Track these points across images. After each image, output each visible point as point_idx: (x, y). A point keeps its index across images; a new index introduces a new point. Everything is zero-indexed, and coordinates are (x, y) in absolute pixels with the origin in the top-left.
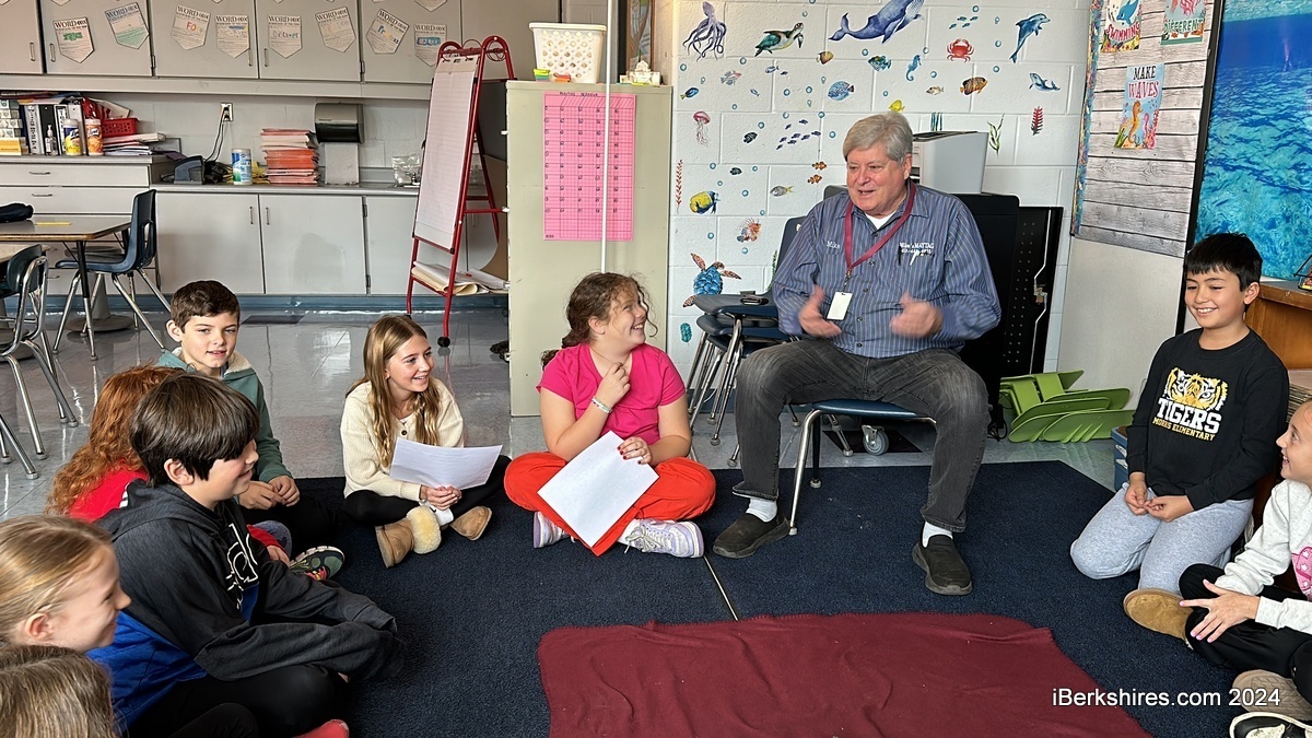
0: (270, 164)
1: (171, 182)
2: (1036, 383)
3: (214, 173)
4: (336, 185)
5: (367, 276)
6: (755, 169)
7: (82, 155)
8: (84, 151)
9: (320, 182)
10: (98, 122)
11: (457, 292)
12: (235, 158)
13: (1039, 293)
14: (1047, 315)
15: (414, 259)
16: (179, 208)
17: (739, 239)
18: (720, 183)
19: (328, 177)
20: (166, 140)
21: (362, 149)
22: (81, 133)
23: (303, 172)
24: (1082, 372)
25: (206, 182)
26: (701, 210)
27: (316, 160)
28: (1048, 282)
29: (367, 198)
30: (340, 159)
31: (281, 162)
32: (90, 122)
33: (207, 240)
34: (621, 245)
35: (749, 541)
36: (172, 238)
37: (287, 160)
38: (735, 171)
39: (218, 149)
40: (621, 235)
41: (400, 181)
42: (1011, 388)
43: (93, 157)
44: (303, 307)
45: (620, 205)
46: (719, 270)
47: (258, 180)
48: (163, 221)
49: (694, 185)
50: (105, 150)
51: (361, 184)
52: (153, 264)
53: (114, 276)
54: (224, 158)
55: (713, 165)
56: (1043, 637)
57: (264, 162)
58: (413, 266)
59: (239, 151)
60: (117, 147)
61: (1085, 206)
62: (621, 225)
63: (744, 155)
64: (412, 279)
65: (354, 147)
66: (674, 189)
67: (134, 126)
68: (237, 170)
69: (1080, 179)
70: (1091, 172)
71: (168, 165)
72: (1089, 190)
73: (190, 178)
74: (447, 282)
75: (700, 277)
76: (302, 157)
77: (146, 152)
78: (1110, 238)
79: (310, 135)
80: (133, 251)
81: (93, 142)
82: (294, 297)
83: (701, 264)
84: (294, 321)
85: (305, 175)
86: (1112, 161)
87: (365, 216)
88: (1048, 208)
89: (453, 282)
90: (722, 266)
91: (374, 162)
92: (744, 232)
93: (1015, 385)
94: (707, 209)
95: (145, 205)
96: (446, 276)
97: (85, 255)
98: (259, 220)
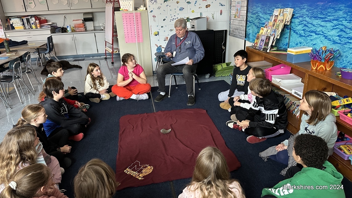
0: (75, 27)
1: (55, 33)
2: (222, 65)
3: (64, 30)
4: (89, 31)
5: (97, 50)
6: (166, 26)
7: (36, 28)
8: (37, 28)
9: (86, 30)
10: (38, 21)
11: (114, 53)
12: (68, 27)
13: (223, 47)
14: (225, 52)
15: (106, 46)
16: (57, 38)
17: (164, 40)
18: (159, 29)
19: (88, 29)
20: (53, 23)
21: (94, 22)
22: (35, 24)
23: (82, 28)
24: (231, 62)
25: (62, 32)
26: (156, 35)
27: (85, 25)
28: (225, 45)
29: (95, 33)
30: (90, 25)
31: (77, 27)
32: (37, 21)
33: (64, 45)
34: (141, 43)
35: (160, 99)
36: (57, 44)
37: (79, 26)
38: (162, 27)
39: (64, 25)
40: (141, 41)
41: (102, 28)
42: (217, 66)
43: (39, 29)
44: (85, 57)
45: (140, 35)
46: (161, 47)
47: (73, 31)
48: (54, 41)
49: (154, 30)
50: (41, 27)
51: (95, 30)
52: (54, 50)
53: (45, 54)
54: (65, 27)
55: (157, 26)
56: (205, 111)
57: (74, 27)
58: (106, 47)
59: (68, 25)
60: (43, 26)
61: (231, 29)
62: (140, 39)
63: (163, 23)
64: (106, 50)
65: (92, 22)
66: (150, 31)
67: (46, 21)
68: (68, 29)
69: (230, 24)
70: (232, 23)
71: (54, 29)
72: (231, 26)
73: (59, 32)
74: (112, 50)
75: (157, 49)
76: (82, 25)
77: (49, 27)
78: (234, 36)
79: (83, 20)
80: (48, 49)
81: (38, 25)
82: (83, 55)
83: (157, 46)
84: (83, 60)
85: (83, 29)
86: (234, 20)
87: (95, 37)
88: (224, 30)
89: (113, 50)
90: (161, 46)
91: (97, 25)
92: (165, 39)
93: (218, 66)
94: (157, 35)
95: (50, 39)
96: (111, 49)
97: (39, 50)
98: (74, 39)
